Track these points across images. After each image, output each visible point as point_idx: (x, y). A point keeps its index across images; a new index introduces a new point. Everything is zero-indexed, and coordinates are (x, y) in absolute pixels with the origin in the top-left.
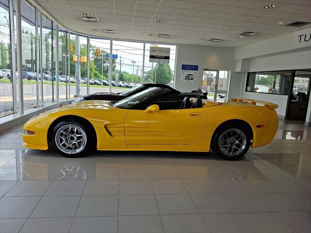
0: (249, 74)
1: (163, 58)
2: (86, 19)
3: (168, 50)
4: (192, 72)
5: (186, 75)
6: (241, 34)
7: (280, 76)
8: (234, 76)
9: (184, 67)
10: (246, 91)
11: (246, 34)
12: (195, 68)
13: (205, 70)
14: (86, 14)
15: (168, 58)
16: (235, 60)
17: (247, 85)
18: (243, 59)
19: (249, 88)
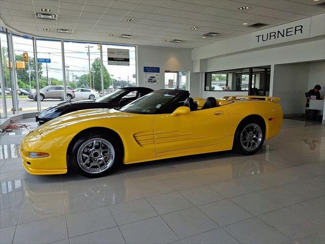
0: (206, 74)
1: (123, 61)
2: (42, 16)
3: (127, 52)
4: (154, 74)
5: (149, 77)
6: (205, 35)
7: (231, 74)
8: (194, 77)
9: (146, 70)
10: (205, 90)
11: (209, 35)
12: (157, 70)
13: (166, 72)
14: (46, 10)
15: (127, 60)
16: (193, 61)
17: (205, 85)
18: (201, 60)
19: (208, 88)
